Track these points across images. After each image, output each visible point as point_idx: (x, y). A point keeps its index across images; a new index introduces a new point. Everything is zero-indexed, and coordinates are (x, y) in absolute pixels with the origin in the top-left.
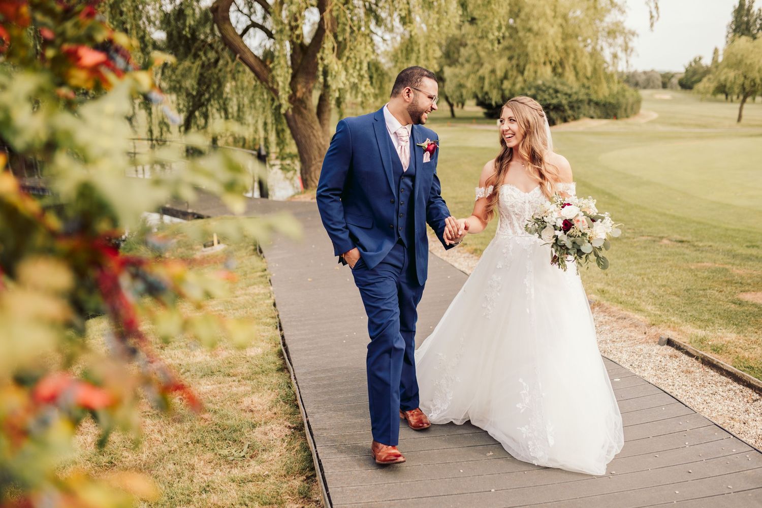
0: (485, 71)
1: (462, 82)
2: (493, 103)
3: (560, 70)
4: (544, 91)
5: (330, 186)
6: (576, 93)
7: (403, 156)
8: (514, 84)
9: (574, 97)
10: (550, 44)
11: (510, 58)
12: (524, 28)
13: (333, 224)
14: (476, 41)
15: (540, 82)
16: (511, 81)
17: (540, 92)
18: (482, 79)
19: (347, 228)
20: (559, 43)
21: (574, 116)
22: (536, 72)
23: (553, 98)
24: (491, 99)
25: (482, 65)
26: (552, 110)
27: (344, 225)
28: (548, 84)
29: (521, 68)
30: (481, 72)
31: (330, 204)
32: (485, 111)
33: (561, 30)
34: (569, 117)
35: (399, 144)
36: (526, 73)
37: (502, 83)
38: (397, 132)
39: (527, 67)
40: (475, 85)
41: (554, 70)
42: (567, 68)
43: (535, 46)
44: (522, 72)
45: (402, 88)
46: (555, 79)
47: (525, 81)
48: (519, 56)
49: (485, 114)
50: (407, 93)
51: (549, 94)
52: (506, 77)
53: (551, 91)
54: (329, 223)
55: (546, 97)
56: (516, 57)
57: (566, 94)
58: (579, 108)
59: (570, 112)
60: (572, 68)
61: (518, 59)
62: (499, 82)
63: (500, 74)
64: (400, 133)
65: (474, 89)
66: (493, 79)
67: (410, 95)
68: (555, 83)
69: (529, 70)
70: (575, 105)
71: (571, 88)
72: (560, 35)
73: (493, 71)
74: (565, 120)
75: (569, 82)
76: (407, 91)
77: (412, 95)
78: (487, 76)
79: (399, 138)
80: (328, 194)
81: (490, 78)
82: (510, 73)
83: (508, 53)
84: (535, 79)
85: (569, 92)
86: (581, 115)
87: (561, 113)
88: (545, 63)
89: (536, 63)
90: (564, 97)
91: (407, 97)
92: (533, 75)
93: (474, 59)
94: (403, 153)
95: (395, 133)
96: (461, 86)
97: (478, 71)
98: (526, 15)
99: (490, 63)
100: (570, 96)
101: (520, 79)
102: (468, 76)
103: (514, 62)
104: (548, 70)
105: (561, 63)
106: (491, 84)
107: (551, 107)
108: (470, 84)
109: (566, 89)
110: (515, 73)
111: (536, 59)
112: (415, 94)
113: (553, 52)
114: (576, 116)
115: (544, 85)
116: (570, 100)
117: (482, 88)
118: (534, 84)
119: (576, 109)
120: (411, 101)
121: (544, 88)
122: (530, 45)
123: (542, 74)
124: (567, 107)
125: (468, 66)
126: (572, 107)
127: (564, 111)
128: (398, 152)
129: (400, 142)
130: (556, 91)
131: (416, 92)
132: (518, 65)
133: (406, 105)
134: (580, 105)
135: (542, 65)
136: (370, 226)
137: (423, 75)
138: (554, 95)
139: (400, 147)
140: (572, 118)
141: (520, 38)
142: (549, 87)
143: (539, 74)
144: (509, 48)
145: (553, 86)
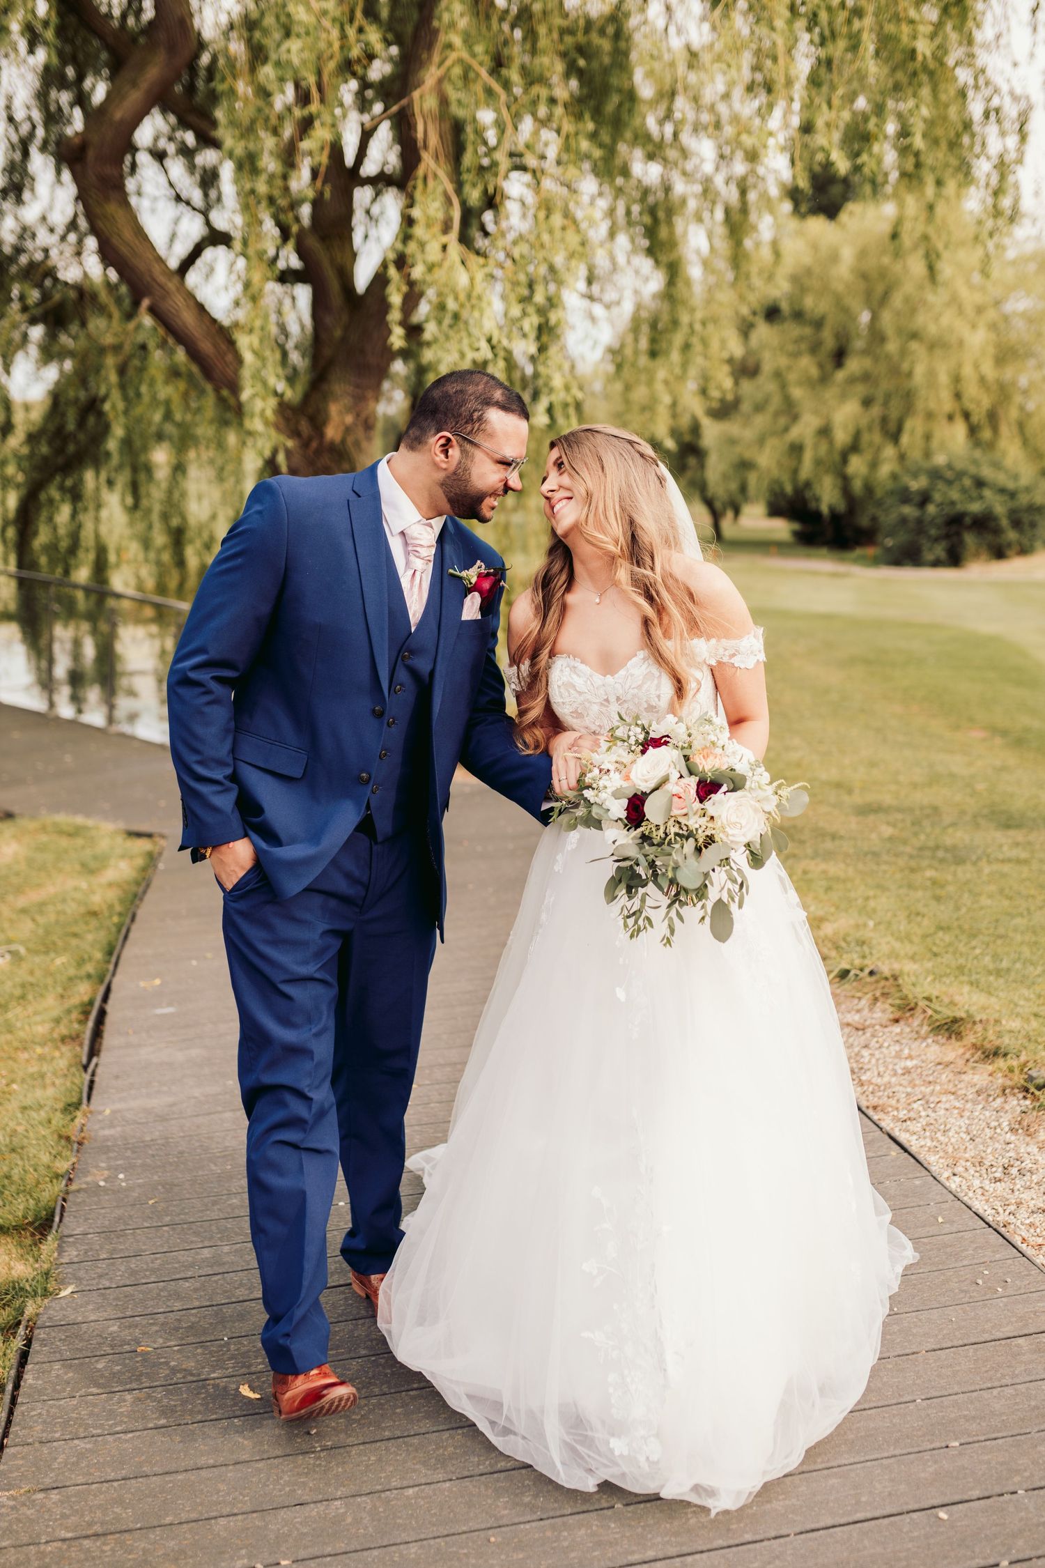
0: (805, 428)
1: (748, 455)
2: (825, 509)
3: (986, 434)
4: (950, 483)
5: (214, 653)
6: (1028, 490)
7: (415, 596)
8: (874, 465)
9: (1023, 500)
10: (968, 371)
11: (867, 402)
12: (900, 331)
13: (200, 763)
14: (783, 361)
15: (940, 459)
16: (868, 456)
17: (941, 485)
18: (796, 449)
19: (234, 778)
20: (988, 369)
21: (1020, 544)
22: (928, 437)
23: (972, 499)
24: (818, 500)
25: (795, 418)
26: (969, 528)
27: (229, 771)
28: (959, 465)
29: (892, 426)
30: (795, 433)
31: (207, 709)
32: (796, 526)
33: (992, 336)
34: (1009, 545)
35: (408, 563)
36: (905, 439)
37: (844, 459)
38: (407, 532)
39: (909, 425)
40: (779, 464)
41: (973, 430)
42: (1004, 430)
43: (931, 374)
44: (894, 436)
45: (433, 431)
46: (978, 454)
47: (902, 457)
48: (888, 398)
49: (796, 534)
50: (443, 446)
51: (964, 491)
52: (854, 447)
53: (967, 482)
54: (191, 758)
55: (955, 495)
56: (880, 400)
57: (1002, 491)
58: (1033, 525)
59: (1012, 535)
60: (1015, 429)
61: (886, 403)
62: (837, 458)
63: (841, 437)
64: (415, 535)
65: (775, 473)
66: (823, 448)
67: (451, 452)
68: (975, 462)
69: (912, 432)
70: (1026, 518)
71: (1016, 477)
72: (991, 350)
73: (825, 432)
74: (999, 553)
75: (1009, 462)
76: (442, 441)
77: (455, 452)
78: (809, 442)
79: (410, 548)
80: (204, 676)
81: (816, 446)
82: (866, 438)
83: (861, 390)
84: (927, 454)
85: (1011, 485)
86: (1038, 544)
87: (989, 537)
88: (950, 418)
89: (930, 416)
90: (999, 498)
91: (442, 456)
92: (919, 442)
93: (776, 402)
94: (416, 589)
95: (403, 533)
96: (745, 465)
97: (786, 429)
98: (907, 300)
99: (816, 412)
100: (1012, 495)
101: (889, 452)
102: (761, 441)
103: (876, 411)
104: (959, 431)
105: (993, 417)
106: (818, 462)
107: (968, 520)
108: (768, 459)
109: (1001, 479)
110: (877, 437)
111: (932, 405)
112: (464, 452)
113: (971, 390)
114: (1025, 541)
115: (950, 466)
116: (1015, 504)
117: (795, 472)
118: (926, 465)
119: (1026, 527)
120: (452, 468)
121: (949, 475)
122: (920, 371)
123: (943, 445)
124: (1005, 522)
125: (760, 421)
126: (1017, 524)
127: (997, 531)
128: (405, 582)
129: (412, 558)
130: (980, 483)
131: (468, 447)
132: (884, 420)
133: (441, 476)
134: (1037, 518)
135: (944, 422)
136: (297, 772)
137: (488, 402)
138: (974, 494)
139: (410, 573)
140: (1016, 548)
141: (888, 357)
142: (960, 475)
143: (935, 443)
144: (866, 377)
145: (973, 470)
